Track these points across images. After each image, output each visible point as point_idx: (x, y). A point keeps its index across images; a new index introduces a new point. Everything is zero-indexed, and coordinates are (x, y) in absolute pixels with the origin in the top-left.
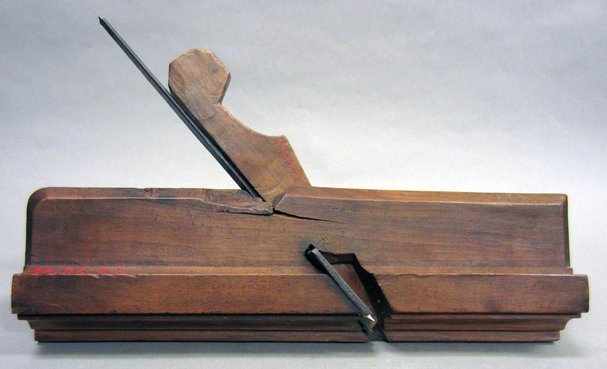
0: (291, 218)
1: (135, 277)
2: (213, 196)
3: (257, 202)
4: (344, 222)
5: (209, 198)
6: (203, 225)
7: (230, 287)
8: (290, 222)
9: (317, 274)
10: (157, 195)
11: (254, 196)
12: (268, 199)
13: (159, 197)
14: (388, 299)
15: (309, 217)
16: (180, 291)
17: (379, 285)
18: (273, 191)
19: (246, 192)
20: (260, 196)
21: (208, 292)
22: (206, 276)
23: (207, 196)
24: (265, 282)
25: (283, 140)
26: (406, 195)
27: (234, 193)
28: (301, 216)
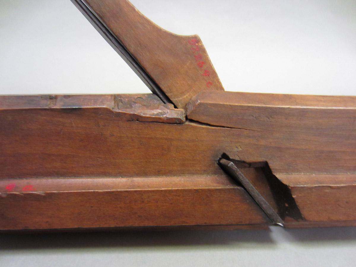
0: (204, 126)
1: (43, 195)
2: (122, 102)
3: (169, 109)
4: (259, 130)
5: (118, 105)
6: (112, 135)
7: (143, 202)
8: (204, 131)
9: (232, 187)
10: (62, 103)
11: (165, 101)
12: (179, 105)
13: (63, 106)
14: (300, 210)
15: (223, 125)
16: (92, 207)
17: (294, 196)
18: (185, 96)
19: (157, 97)
20: (171, 102)
21: (120, 207)
22: (117, 191)
23: (116, 104)
24: (178, 196)
25: (195, 41)
26: (321, 101)
27: (144, 98)
28: (215, 124)
